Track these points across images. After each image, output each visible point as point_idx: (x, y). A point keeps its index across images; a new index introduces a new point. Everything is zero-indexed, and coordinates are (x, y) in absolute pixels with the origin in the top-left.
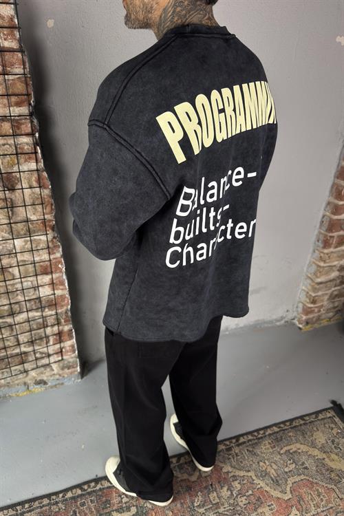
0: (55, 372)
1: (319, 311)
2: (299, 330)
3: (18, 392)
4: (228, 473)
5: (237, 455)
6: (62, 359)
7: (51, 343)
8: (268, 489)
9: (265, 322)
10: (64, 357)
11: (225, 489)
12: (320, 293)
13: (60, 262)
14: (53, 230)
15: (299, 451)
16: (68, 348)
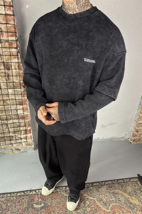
0: (24, 146)
1: (140, 136)
2: (130, 143)
3: (9, 152)
4: (85, 197)
5: (91, 190)
6: (27, 141)
7: (23, 134)
8: (101, 206)
9: (115, 138)
10: (28, 140)
11: (82, 203)
12: (140, 128)
13: (26, 101)
14: (24, 88)
15: (119, 193)
16: (29, 137)
